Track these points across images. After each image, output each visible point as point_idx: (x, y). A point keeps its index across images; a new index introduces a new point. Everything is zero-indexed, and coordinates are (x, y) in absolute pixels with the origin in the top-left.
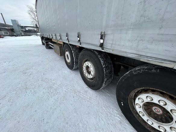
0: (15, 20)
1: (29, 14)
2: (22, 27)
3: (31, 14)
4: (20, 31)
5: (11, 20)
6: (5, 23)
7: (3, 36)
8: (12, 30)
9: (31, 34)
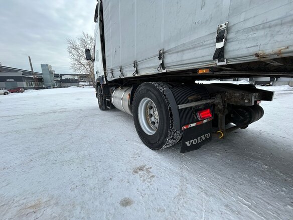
0: (47, 65)
1: (70, 52)
2: (57, 76)
3: (74, 52)
4: (51, 81)
5: (41, 65)
6: (32, 70)
7: (23, 90)
8: (40, 80)
9: (69, 84)
